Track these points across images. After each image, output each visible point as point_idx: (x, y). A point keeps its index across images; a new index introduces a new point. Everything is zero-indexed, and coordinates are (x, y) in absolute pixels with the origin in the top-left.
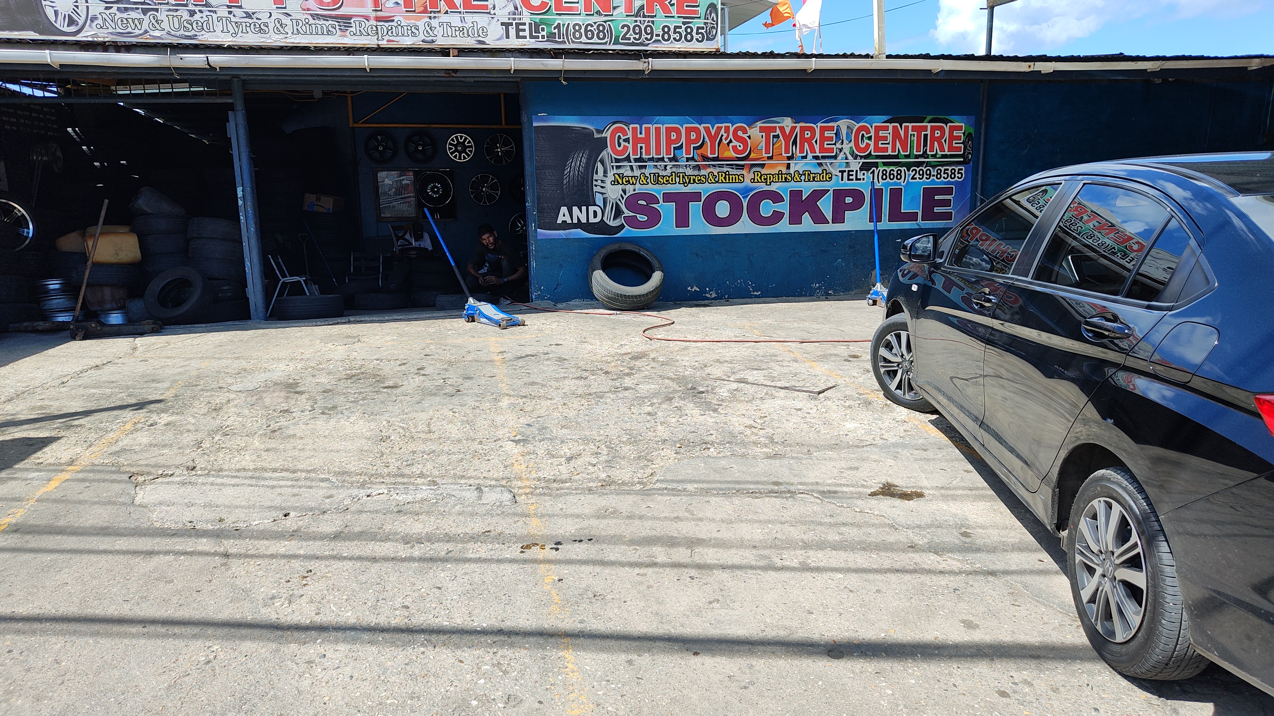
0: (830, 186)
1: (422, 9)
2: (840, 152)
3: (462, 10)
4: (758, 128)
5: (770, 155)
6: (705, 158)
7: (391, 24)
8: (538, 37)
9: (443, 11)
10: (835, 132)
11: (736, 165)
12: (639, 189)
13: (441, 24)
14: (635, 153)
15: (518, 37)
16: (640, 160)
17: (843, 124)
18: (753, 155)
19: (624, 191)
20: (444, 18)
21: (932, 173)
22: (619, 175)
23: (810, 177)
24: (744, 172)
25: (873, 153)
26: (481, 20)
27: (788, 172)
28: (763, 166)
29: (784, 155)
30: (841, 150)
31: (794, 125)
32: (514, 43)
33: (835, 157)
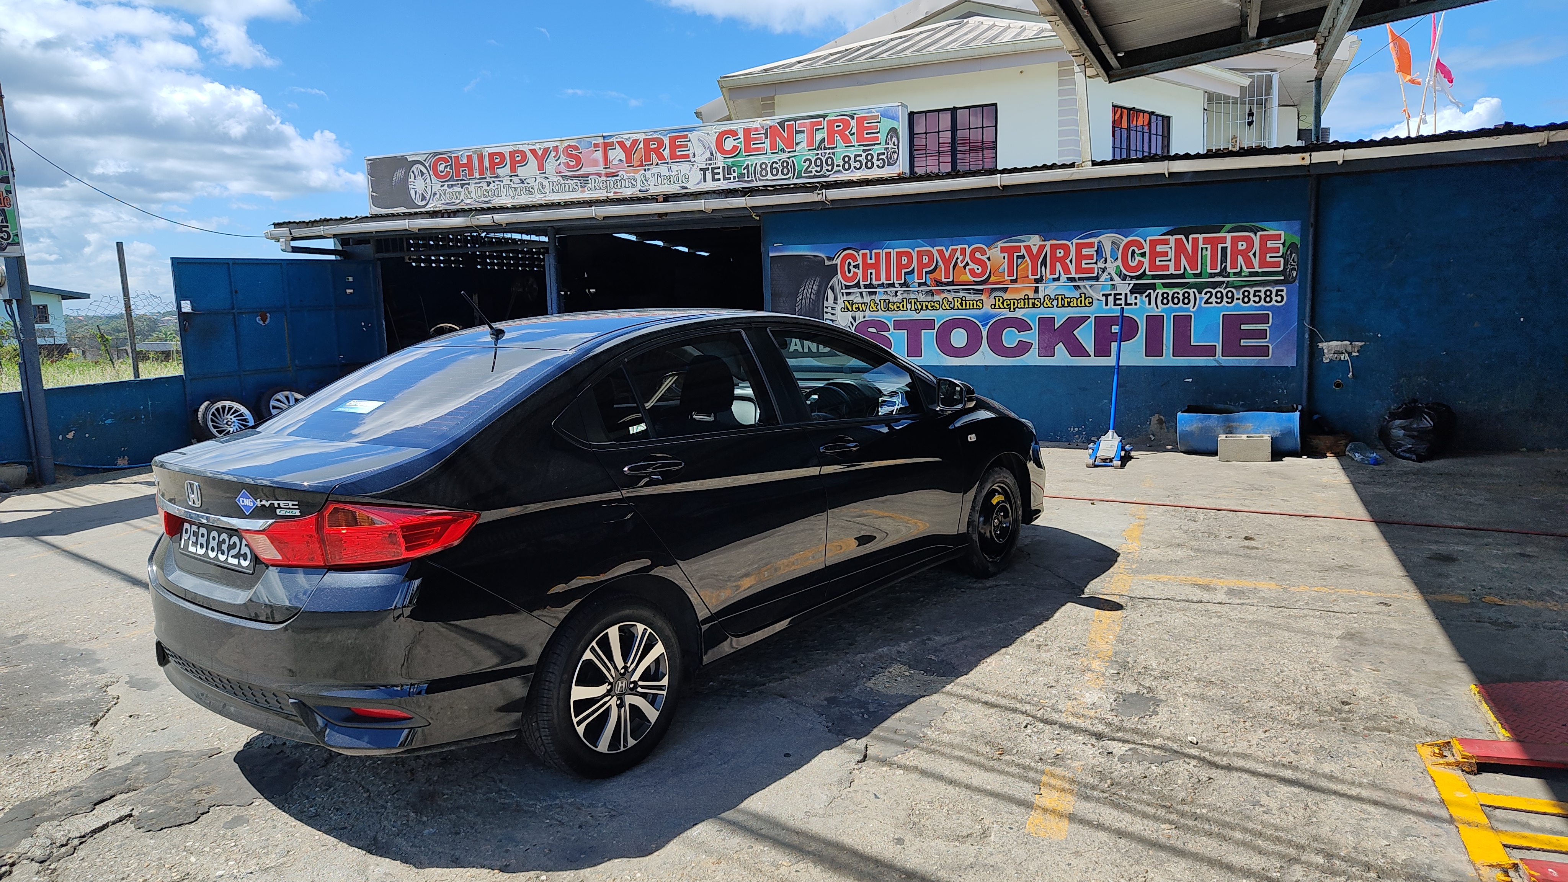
0: (1092, 312)
1: (639, 163)
2: (1103, 272)
3: (669, 161)
4: (999, 249)
5: (1014, 278)
6: (939, 283)
7: (616, 178)
8: (730, 178)
9: (655, 164)
10: (1096, 249)
11: (974, 289)
12: (869, 315)
13: (653, 175)
14: (865, 279)
15: (714, 180)
16: (870, 286)
17: (1107, 239)
18: (993, 279)
19: (854, 318)
20: (656, 169)
21: (1236, 296)
22: (848, 302)
23: (1065, 302)
24: (983, 297)
25: (1147, 273)
26: (684, 168)
27: (1036, 296)
28: (1005, 290)
29: (1030, 277)
30: (1104, 270)
31: (1043, 243)
32: (710, 185)
33: (1097, 278)
